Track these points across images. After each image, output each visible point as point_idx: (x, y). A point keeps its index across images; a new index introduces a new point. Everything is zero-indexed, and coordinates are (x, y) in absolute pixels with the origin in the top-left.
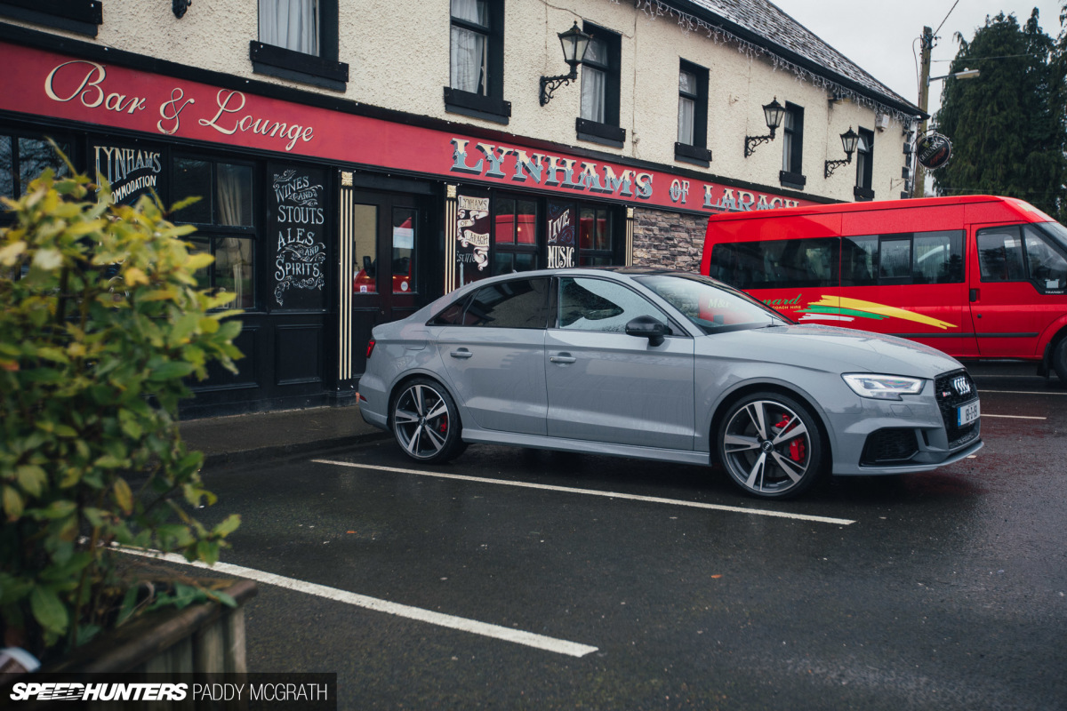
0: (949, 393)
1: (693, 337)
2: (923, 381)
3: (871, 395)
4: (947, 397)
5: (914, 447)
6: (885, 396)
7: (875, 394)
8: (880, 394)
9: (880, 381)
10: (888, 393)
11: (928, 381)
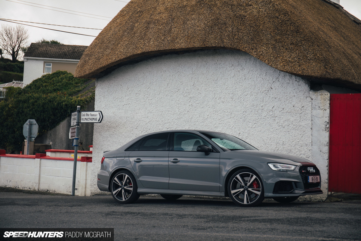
0: (305, 171)
1: (219, 152)
2: (295, 166)
3: (277, 170)
4: (304, 172)
5: (292, 188)
6: (282, 170)
7: (278, 170)
8: (280, 170)
9: (280, 166)
10: (283, 169)
11: (297, 167)
